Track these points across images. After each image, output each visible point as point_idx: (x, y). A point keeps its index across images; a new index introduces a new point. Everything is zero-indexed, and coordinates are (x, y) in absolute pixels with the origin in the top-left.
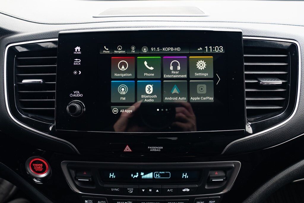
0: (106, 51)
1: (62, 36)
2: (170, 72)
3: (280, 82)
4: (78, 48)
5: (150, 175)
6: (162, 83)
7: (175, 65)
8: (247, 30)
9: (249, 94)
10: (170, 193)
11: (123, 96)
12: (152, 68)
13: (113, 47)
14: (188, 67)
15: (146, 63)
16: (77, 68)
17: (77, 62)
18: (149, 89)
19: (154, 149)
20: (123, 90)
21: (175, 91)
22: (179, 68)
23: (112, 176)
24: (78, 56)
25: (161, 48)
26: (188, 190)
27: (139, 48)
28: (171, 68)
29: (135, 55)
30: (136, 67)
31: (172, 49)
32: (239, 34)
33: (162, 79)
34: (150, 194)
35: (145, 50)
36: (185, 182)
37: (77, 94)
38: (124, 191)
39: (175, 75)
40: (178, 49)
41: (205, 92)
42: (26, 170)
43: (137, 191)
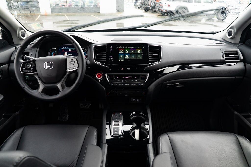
0: (118, 47)
1: (107, 44)
2: (132, 52)
3: (157, 55)
4: (111, 47)
5: (127, 78)
6: (130, 55)
7: (133, 51)
8: (150, 44)
9: (150, 58)
10: (132, 82)
11: (121, 57)
12: (128, 51)
13: (119, 47)
14: (136, 51)
15: (126, 50)
16: (111, 51)
17: (111, 50)
18: (127, 56)
19: (128, 69)
20: (121, 56)
21: (133, 56)
22: (134, 51)
23: (118, 78)
24: (111, 49)
25: (130, 47)
26: (136, 81)
27: (125, 47)
28: (132, 51)
29: (124, 48)
30: (124, 51)
31: (132, 47)
32: (147, 44)
33: (130, 54)
34: (127, 82)
35: (126, 47)
36: (136, 79)
37: (111, 57)
38: (121, 81)
39: (133, 53)
40: (134, 47)
41: (140, 56)
42: (96, 76)
43: (124, 81)
